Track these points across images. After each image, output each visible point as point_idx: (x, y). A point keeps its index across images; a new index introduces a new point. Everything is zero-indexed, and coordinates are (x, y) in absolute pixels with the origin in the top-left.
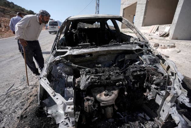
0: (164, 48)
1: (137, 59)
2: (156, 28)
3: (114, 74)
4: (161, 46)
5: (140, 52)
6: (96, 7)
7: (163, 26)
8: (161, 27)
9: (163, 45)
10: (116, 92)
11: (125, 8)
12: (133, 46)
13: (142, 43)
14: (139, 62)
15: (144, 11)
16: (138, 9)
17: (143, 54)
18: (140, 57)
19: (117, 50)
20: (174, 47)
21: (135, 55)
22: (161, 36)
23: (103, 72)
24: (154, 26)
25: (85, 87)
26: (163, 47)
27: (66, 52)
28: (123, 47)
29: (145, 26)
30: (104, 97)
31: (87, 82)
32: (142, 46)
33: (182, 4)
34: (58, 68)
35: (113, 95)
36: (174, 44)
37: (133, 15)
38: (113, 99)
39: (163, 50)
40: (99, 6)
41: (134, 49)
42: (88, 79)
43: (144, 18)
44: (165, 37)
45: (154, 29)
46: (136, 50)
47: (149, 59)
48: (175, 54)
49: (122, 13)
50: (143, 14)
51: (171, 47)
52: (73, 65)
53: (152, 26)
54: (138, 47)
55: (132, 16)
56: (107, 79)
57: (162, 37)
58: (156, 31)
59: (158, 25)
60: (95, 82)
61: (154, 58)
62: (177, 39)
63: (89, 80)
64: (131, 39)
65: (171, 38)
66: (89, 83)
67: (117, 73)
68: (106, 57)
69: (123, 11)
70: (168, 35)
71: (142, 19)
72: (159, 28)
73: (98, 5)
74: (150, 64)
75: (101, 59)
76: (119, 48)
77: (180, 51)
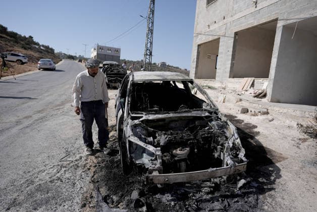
0: (254, 115)
1: (207, 125)
2: (251, 83)
3: (186, 135)
4: (251, 111)
5: (209, 119)
6: (147, 35)
7: (261, 80)
8: (258, 81)
9: (253, 110)
10: (188, 149)
11: (202, 44)
12: (203, 113)
13: (212, 110)
14: (208, 127)
15: (231, 53)
16: (221, 49)
17: (212, 120)
18: (209, 123)
19: (188, 117)
20: (267, 113)
21: (204, 121)
22: (255, 97)
23: (177, 134)
24: (247, 78)
25: (165, 143)
26: (253, 113)
27: (142, 117)
28: (194, 113)
29: (233, 78)
30: (179, 151)
31: (166, 140)
32: (210, 113)
33: (277, 54)
34: (138, 130)
35: (186, 151)
36: (268, 110)
37: (215, 56)
38: (186, 153)
39: (253, 117)
40: (152, 33)
41: (203, 115)
42: (167, 137)
43: (232, 65)
44: (261, 98)
45: (247, 85)
46: (206, 117)
47: (217, 125)
48: (267, 123)
49: (196, 51)
50: (231, 57)
51: (263, 114)
52: (149, 128)
53: (245, 78)
54: (207, 114)
55: (213, 57)
56: (181, 138)
57: (257, 98)
58: (250, 88)
59: (253, 78)
60: (171, 140)
61: (222, 124)
62: (279, 102)
63: (167, 139)
64: (204, 104)
65: (270, 100)
66: (168, 140)
67: (188, 134)
68: (177, 122)
69: (197, 48)
70: (265, 96)
71: (229, 66)
72: (255, 82)
73: (151, 31)
74: (218, 130)
75: (173, 125)
76: (189, 114)
77: (273, 120)
